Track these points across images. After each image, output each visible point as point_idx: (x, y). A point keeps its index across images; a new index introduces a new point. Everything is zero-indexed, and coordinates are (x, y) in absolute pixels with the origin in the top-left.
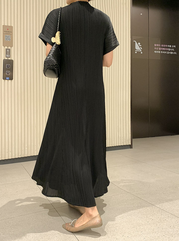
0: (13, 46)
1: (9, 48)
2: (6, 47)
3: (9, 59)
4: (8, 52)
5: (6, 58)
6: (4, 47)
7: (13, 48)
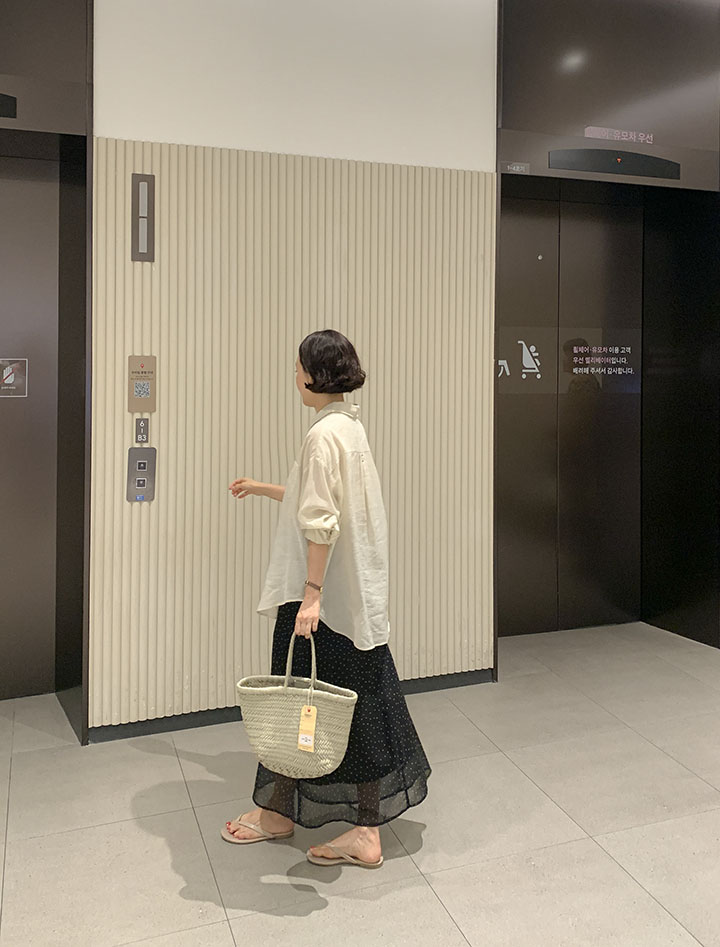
0: (155, 411)
1: (146, 416)
2: (137, 416)
3: (145, 445)
4: (142, 428)
5: (137, 445)
6: (133, 414)
7: (154, 415)
